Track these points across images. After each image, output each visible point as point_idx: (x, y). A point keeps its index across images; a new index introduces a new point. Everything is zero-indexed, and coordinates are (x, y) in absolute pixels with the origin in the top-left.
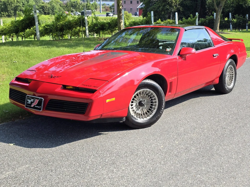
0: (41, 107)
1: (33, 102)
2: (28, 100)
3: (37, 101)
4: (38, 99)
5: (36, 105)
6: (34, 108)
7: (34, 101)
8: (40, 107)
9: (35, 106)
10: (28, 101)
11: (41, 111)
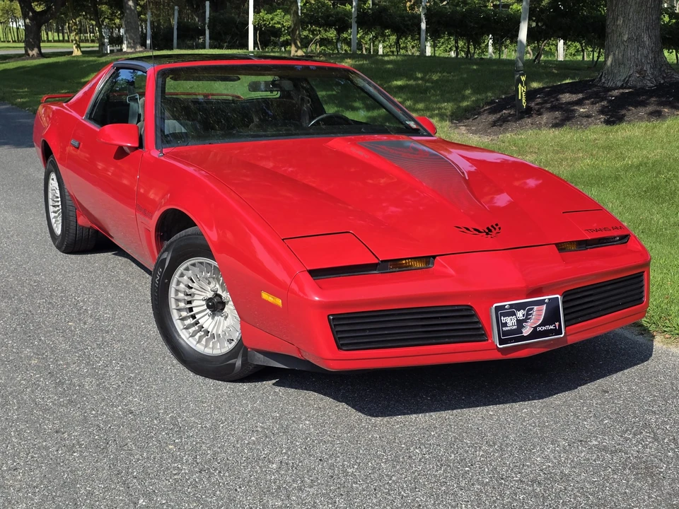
0: (560, 325)
1: (525, 321)
2: (504, 319)
3: (539, 314)
4: (541, 303)
5: (540, 326)
6: (535, 334)
7: (528, 314)
8: (557, 324)
9: (535, 328)
10: (506, 323)
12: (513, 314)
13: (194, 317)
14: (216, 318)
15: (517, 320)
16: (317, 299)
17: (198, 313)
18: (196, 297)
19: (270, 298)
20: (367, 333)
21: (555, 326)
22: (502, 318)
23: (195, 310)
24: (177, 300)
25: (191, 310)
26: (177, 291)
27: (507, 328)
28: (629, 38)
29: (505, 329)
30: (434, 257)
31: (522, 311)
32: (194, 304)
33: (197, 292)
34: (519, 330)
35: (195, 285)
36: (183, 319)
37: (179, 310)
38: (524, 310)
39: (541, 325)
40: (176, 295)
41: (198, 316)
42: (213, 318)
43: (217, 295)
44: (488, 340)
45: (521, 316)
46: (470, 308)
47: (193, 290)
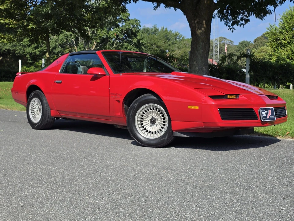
7: (268, 112)
12: (264, 111)
13: (143, 127)
14: (152, 126)
16: (213, 103)
17: (145, 125)
18: (144, 119)
19: (192, 107)
20: (228, 115)
23: (144, 124)
24: (138, 121)
25: (142, 124)
26: (138, 117)
28: (199, 69)
30: (239, 95)
32: (144, 122)
33: (145, 118)
34: (266, 117)
35: (145, 115)
36: (140, 128)
37: (138, 124)
39: (271, 116)
40: (138, 119)
41: (145, 126)
42: (151, 126)
43: (153, 118)
44: (258, 120)
46: (253, 109)
47: (144, 117)
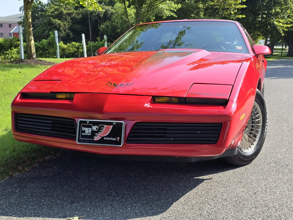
0: (120, 139)
1: (97, 132)
5: (106, 137)
6: (102, 141)
7: (99, 129)
8: (118, 138)
9: (103, 138)
10: (85, 131)
11: (120, 146)
15: (92, 131)
21: (117, 139)
22: (83, 128)
27: (84, 134)
29: (83, 134)
31: (96, 126)
38: (98, 126)
39: (108, 136)
45: (95, 129)
